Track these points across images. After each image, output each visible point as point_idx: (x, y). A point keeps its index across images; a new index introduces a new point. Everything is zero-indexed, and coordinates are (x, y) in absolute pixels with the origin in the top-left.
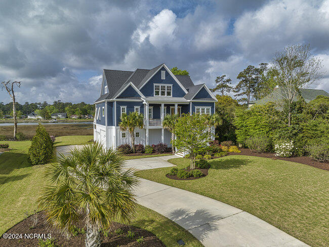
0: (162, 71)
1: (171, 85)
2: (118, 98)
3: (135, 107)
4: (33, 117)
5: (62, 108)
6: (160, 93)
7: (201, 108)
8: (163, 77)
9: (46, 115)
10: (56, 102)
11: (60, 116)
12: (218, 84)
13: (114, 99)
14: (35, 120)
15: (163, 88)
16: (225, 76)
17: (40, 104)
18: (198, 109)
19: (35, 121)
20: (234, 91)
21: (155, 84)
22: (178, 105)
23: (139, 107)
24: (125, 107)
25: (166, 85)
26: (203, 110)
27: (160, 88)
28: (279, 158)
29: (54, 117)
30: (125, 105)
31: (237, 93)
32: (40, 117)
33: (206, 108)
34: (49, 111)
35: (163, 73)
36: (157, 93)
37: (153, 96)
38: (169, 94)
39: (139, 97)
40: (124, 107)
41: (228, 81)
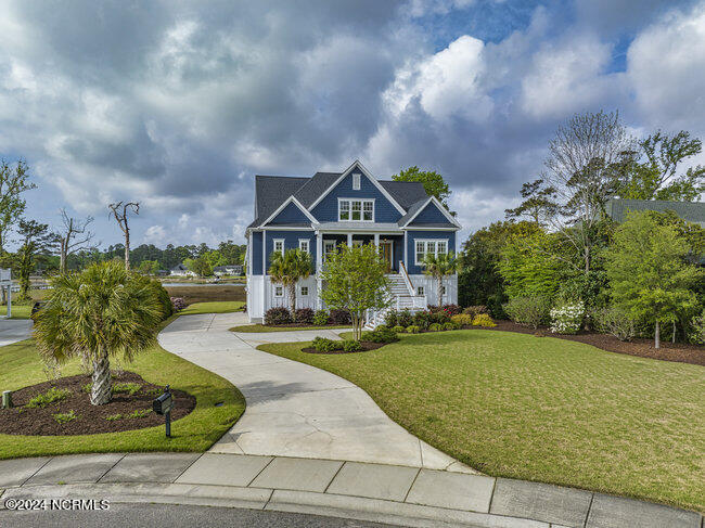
0: (354, 175)
1: (373, 201)
2: (268, 224)
3: (301, 241)
4: (180, 274)
5: (234, 256)
6: (350, 215)
7: (426, 242)
8: (357, 185)
9: (204, 270)
10: (223, 245)
11: (230, 271)
12: (526, 200)
13: (262, 227)
14: (183, 278)
15: (357, 206)
16: (541, 181)
17: (193, 247)
18: (422, 245)
19: (183, 280)
20: (564, 214)
21: (340, 200)
22: (381, 237)
23: (308, 241)
24: (282, 241)
25: (362, 201)
26: (431, 246)
27: (351, 206)
28: (557, 335)
29: (219, 274)
30: (280, 238)
31: (569, 218)
32: (193, 274)
33: (437, 242)
34: (209, 262)
35: (357, 179)
36: (345, 216)
37: (337, 220)
38: (367, 217)
39: (309, 223)
40: (279, 241)
41: (549, 191)
